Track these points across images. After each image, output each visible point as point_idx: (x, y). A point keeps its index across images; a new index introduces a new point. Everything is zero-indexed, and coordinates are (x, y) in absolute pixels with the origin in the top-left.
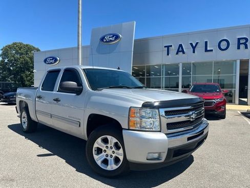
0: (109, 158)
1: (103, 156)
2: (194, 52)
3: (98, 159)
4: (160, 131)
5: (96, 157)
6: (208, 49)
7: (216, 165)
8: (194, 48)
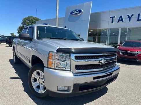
1: (37, 83)
2: (130, 21)
3: (34, 85)
4: (70, 71)
5: (33, 83)
6: (140, 19)
8: (130, 18)
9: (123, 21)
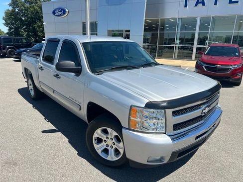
0: (109, 148)
1: (103, 145)
2: (216, 4)
4: (165, 134)
5: (96, 146)
6: (233, 1)
7: (224, 154)
9: (204, 5)
